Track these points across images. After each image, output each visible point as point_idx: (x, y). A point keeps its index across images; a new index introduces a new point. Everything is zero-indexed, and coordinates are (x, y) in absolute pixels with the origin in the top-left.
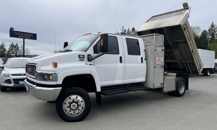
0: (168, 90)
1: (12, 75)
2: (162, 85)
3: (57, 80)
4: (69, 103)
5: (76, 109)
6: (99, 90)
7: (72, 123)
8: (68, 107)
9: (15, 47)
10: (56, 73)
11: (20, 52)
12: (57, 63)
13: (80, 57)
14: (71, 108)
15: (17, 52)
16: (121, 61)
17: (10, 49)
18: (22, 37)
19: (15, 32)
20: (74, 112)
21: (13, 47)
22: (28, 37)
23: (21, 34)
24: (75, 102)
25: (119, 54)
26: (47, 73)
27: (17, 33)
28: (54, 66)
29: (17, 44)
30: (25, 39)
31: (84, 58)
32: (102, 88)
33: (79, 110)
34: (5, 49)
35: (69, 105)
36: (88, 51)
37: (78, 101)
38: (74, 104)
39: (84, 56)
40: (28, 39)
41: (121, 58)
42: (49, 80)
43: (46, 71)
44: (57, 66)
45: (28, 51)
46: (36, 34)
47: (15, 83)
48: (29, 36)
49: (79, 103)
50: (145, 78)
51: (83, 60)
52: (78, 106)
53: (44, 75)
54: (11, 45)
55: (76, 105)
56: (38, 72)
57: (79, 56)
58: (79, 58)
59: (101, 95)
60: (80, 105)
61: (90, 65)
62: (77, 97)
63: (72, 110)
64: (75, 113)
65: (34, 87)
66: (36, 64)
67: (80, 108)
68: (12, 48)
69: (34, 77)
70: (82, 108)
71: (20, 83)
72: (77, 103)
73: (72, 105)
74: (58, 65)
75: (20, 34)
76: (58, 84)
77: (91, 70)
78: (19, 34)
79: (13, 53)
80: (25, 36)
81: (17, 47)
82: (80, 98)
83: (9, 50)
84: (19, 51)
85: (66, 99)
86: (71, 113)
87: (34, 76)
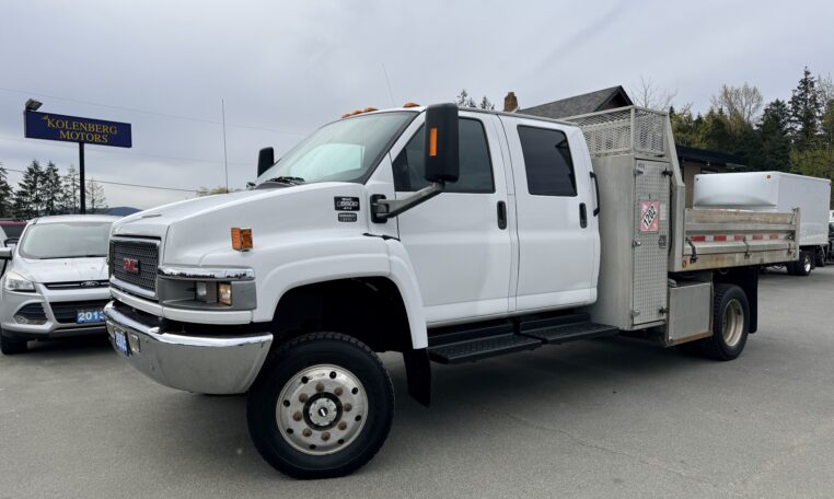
0: (684, 336)
1: (46, 285)
2: (664, 317)
3: (251, 305)
4: (302, 399)
5: (331, 425)
6: (420, 340)
7: (316, 482)
8: (297, 418)
9: (47, 178)
10: (250, 272)
11: (66, 196)
12: (250, 231)
13: (343, 203)
14: (309, 422)
15: (54, 198)
16: (502, 221)
17: (24, 186)
18: (74, 136)
19: (45, 118)
20: (326, 438)
21: (39, 179)
22: (97, 138)
23: (70, 125)
24: (328, 396)
25: (492, 190)
26: (208, 274)
27: (54, 123)
28: (239, 245)
29: (51, 165)
30: (86, 146)
31: (357, 208)
32: (433, 332)
33: (343, 427)
34: (7, 188)
35: (300, 407)
36: (371, 182)
37: (339, 391)
38: (323, 401)
40: (100, 144)
41: (501, 206)
42: (217, 303)
43: (205, 266)
44: (251, 247)
45: (95, 192)
46: (129, 125)
47: (59, 321)
48: (102, 134)
49: (343, 400)
50: (595, 290)
51: (354, 219)
52: (339, 409)
53: (195, 282)
54: (31, 171)
55: (332, 406)
56: (168, 270)
57: (338, 200)
58: (337, 208)
59: (429, 364)
60: (349, 408)
61: (385, 238)
62: (333, 375)
63: (317, 427)
64: (329, 442)
65: (152, 334)
66: (159, 238)
67: (348, 418)
68: (35, 182)
69: (151, 294)
70: (358, 418)
71: (81, 319)
72: (334, 397)
73: (313, 408)
74: (255, 240)
75: (65, 124)
76: (255, 320)
77: (390, 262)
78: (60, 124)
79: (37, 201)
80: (84, 130)
81: (52, 178)
82: (345, 379)
83: (20, 189)
84: (62, 191)
85: (288, 384)
86: (310, 440)
87: (153, 289)
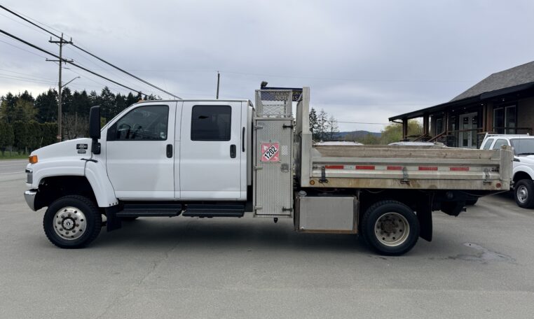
4: (63, 217)
5: (70, 229)
8: (59, 223)
10: (31, 171)
13: (80, 147)
14: (63, 226)
20: (67, 233)
24: (72, 219)
29: (313, 110)
31: (86, 148)
33: (74, 232)
35: (61, 220)
37: (76, 219)
38: (69, 220)
39: (86, 145)
41: (170, 147)
49: (77, 222)
51: (85, 153)
52: (74, 225)
55: (72, 223)
57: (78, 145)
58: (77, 148)
60: (78, 226)
61: (90, 160)
62: (76, 212)
63: (65, 229)
64: (68, 235)
67: (77, 229)
70: (81, 230)
72: (74, 220)
73: (65, 221)
77: (85, 170)
81: (313, 116)
82: (80, 215)
84: (317, 124)
85: (60, 211)
86: (62, 232)
